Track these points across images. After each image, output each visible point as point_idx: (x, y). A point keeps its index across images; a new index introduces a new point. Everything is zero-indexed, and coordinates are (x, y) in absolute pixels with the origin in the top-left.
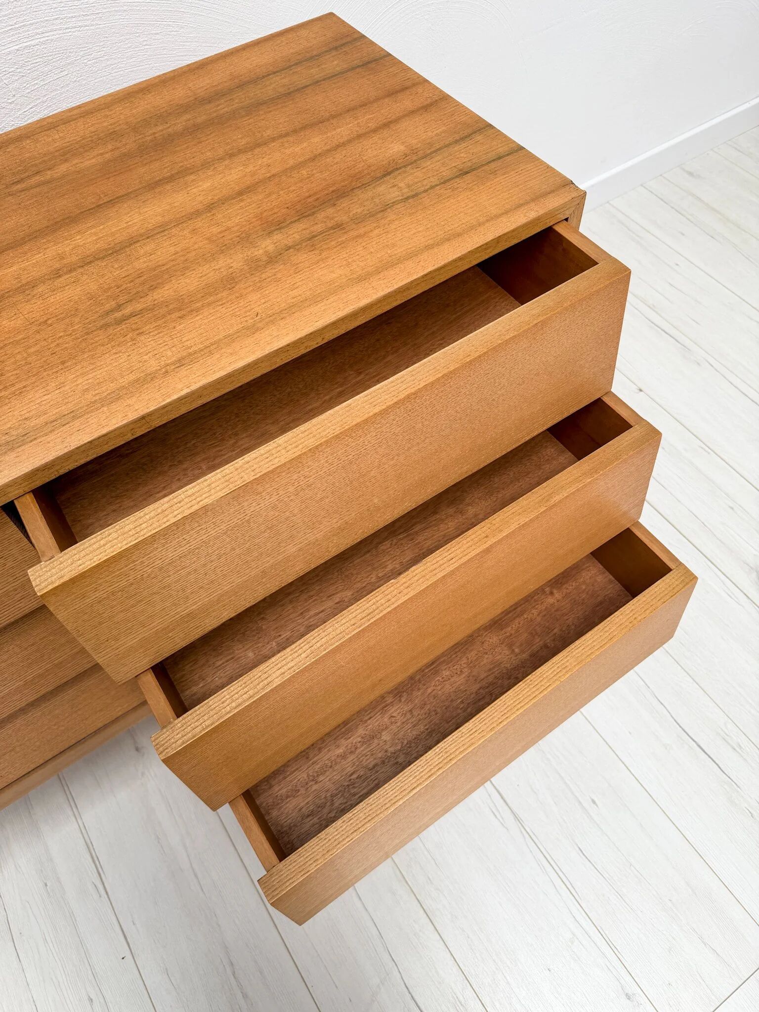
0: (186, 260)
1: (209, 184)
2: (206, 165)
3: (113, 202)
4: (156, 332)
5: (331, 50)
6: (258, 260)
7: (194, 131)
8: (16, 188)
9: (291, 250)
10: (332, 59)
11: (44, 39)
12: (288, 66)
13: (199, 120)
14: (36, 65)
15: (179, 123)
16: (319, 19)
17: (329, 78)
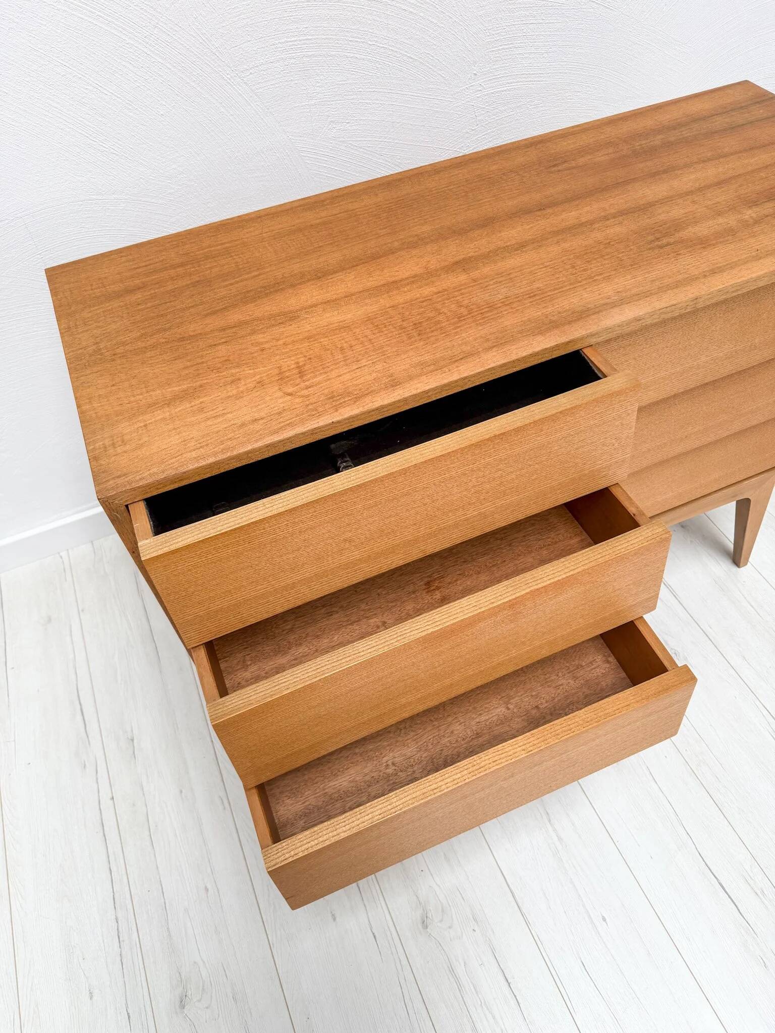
0: (694, 218)
1: (694, 177)
2: (686, 166)
3: (626, 182)
4: (690, 254)
5: (756, 103)
6: (747, 221)
7: (668, 145)
8: (553, 169)
9: (769, 217)
10: (758, 109)
11: (511, 88)
12: (725, 111)
13: (672, 139)
14: (499, 105)
15: (658, 140)
16: (739, 83)
17: (761, 120)
